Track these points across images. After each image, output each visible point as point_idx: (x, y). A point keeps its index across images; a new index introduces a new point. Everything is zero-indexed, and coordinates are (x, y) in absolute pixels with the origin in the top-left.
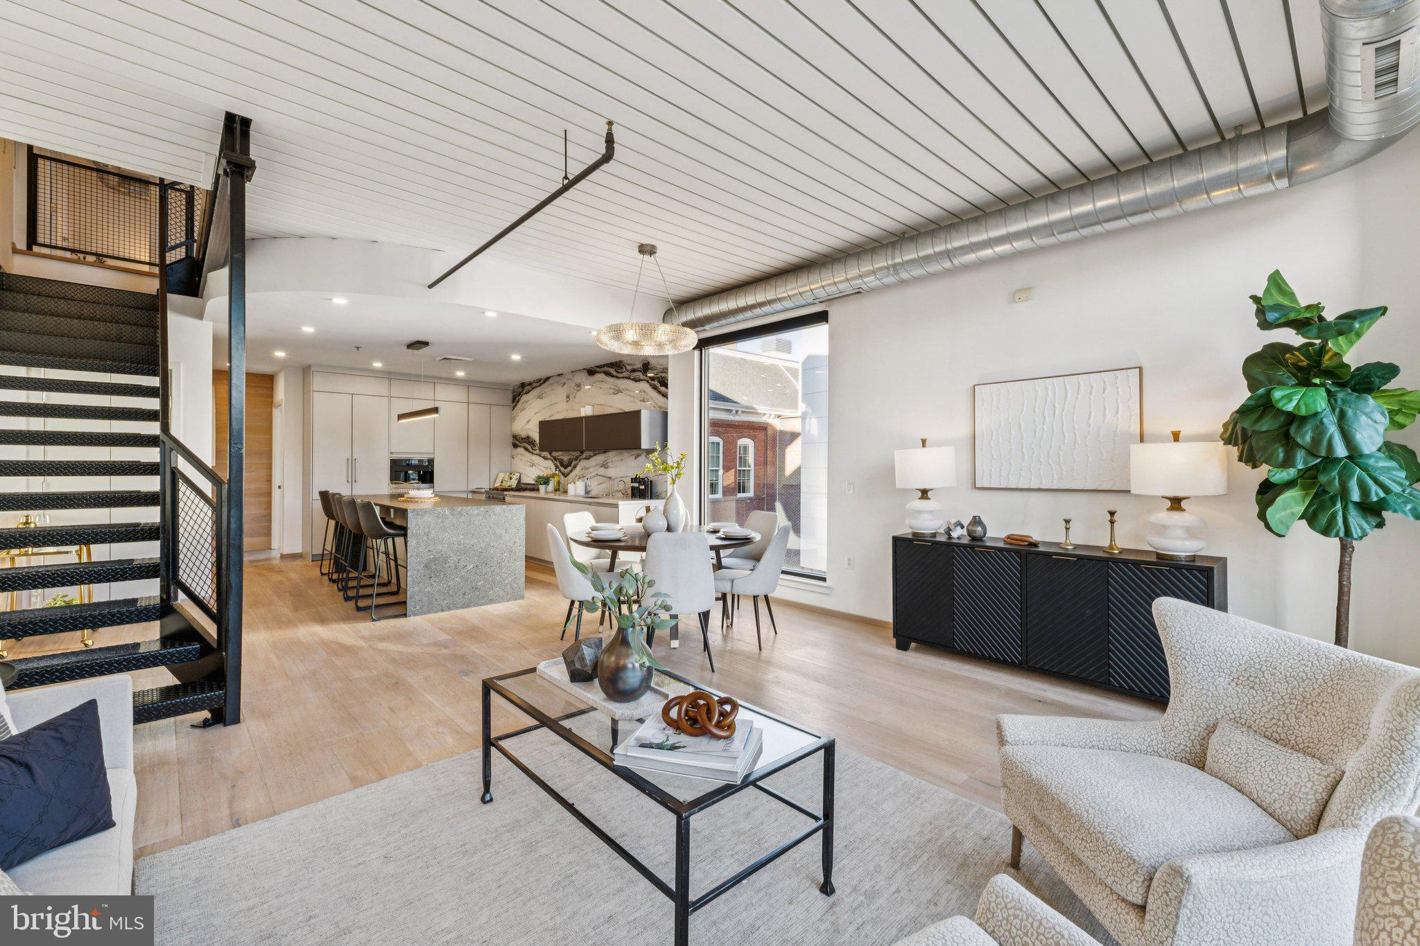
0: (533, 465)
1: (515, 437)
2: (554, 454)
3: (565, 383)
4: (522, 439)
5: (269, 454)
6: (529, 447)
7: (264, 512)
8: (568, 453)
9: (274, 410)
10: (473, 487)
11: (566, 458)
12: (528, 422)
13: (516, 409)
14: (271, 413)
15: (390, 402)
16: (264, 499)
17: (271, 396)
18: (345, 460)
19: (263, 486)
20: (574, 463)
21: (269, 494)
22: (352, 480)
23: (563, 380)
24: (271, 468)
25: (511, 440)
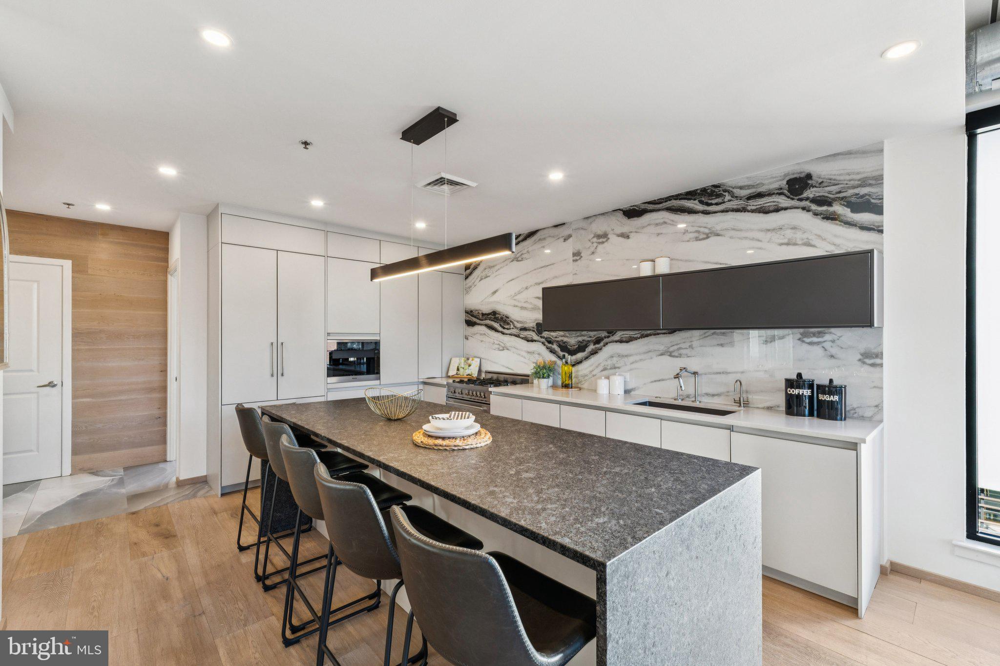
0: (504, 348)
1: (469, 312)
2: (546, 334)
3: (570, 236)
4: (483, 315)
5: (164, 336)
6: (496, 325)
7: (156, 412)
8: (578, 333)
9: (169, 277)
10: (423, 377)
11: (572, 340)
12: (495, 292)
13: (471, 278)
14: (165, 283)
15: (326, 264)
16: (157, 395)
17: (166, 260)
18: (269, 344)
19: (156, 378)
20: (591, 347)
21: (164, 389)
22: (277, 372)
23: (563, 231)
24: (166, 354)
25: (463, 317)
